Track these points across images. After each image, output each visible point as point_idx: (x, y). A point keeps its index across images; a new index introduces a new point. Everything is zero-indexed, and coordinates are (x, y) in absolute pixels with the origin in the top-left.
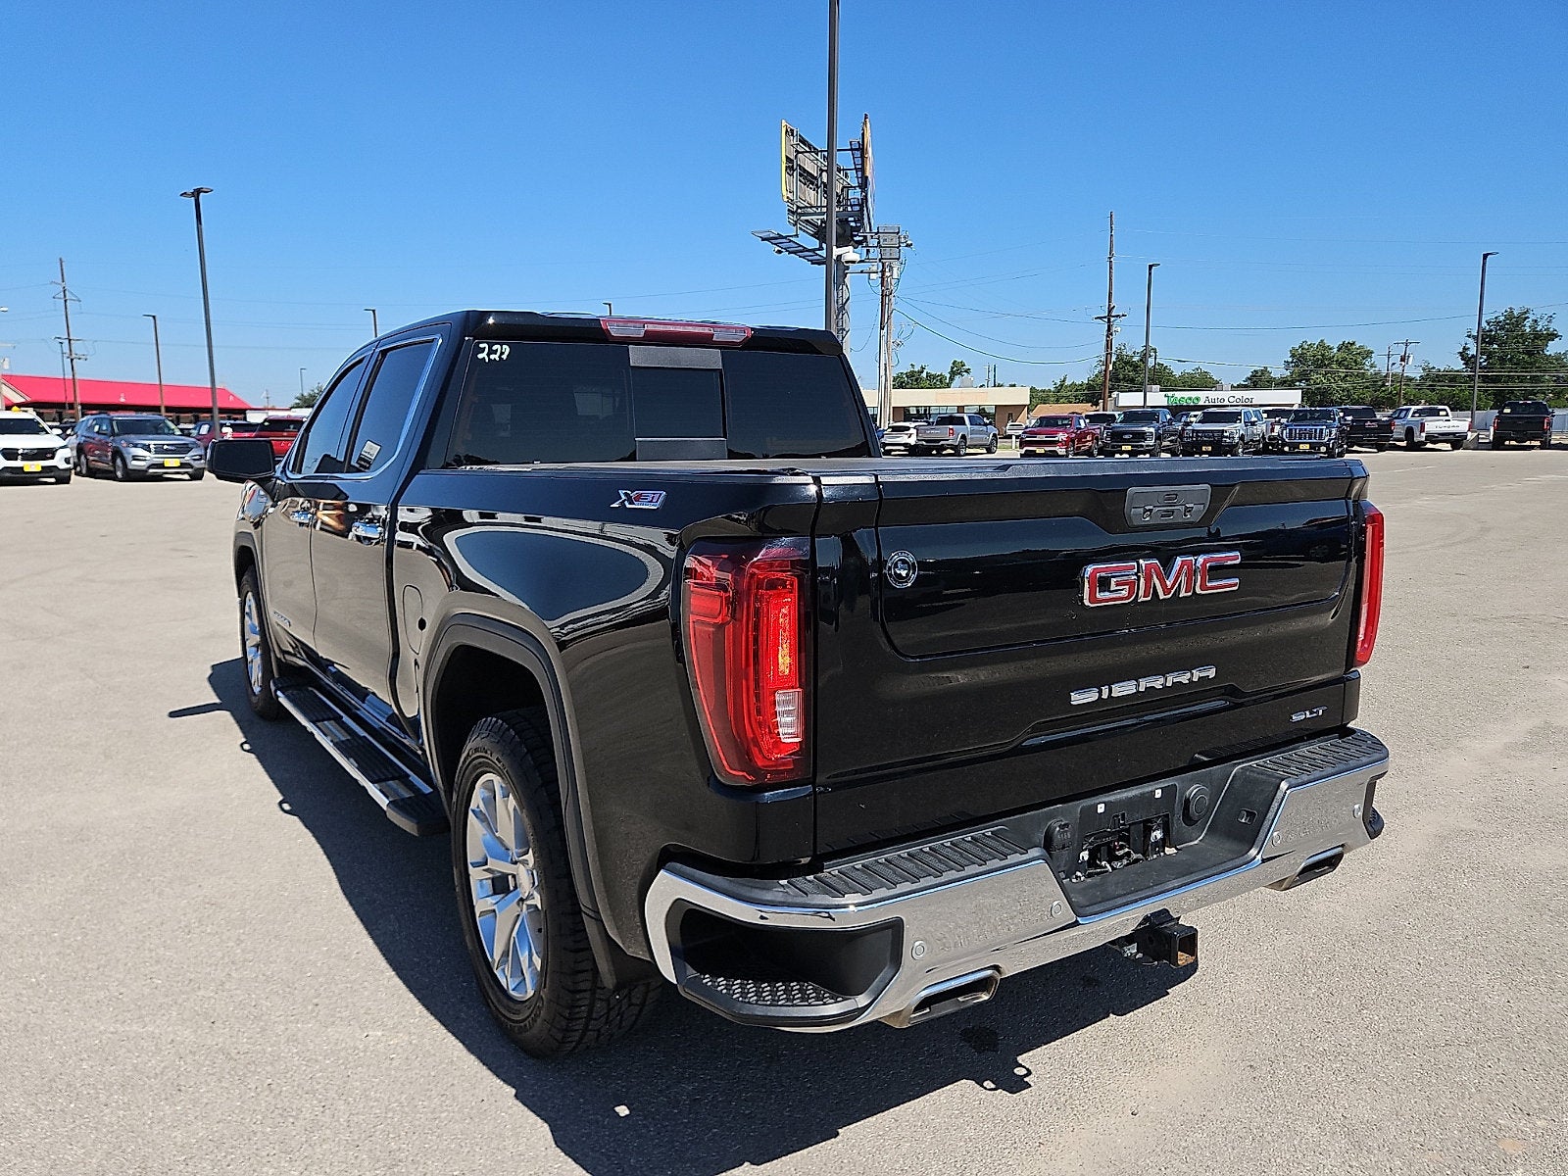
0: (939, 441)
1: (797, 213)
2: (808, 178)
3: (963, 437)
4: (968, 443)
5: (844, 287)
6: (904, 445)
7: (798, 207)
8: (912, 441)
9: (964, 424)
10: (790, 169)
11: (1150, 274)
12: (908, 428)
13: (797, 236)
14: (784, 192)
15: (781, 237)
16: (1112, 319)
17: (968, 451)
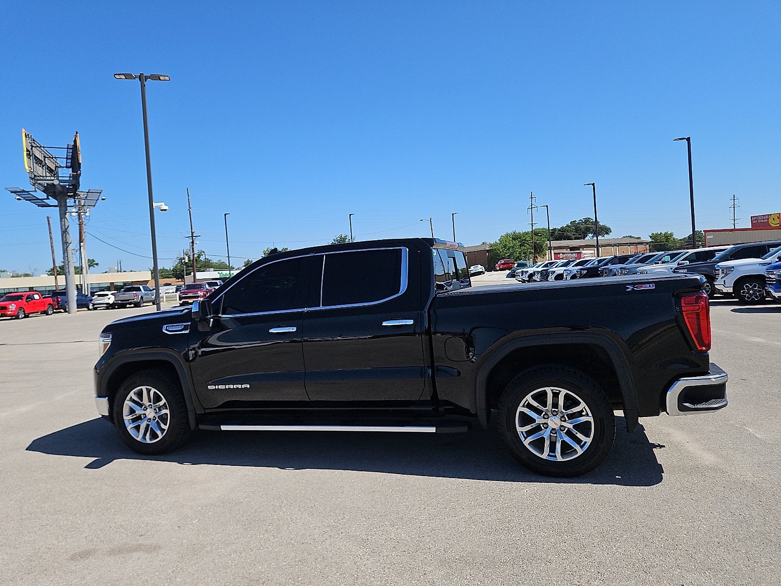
0: (128, 300)
1: (34, 178)
2: (38, 161)
3: (142, 297)
4: (144, 300)
5: (66, 220)
6: (106, 304)
7: (35, 176)
8: (111, 301)
9: (140, 290)
10: (29, 155)
11: (225, 218)
12: (107, 295)
13: (35, 191)
14: (27, 168)
15: (24, 191)
16: (194, 238)
17: (145, 304)
